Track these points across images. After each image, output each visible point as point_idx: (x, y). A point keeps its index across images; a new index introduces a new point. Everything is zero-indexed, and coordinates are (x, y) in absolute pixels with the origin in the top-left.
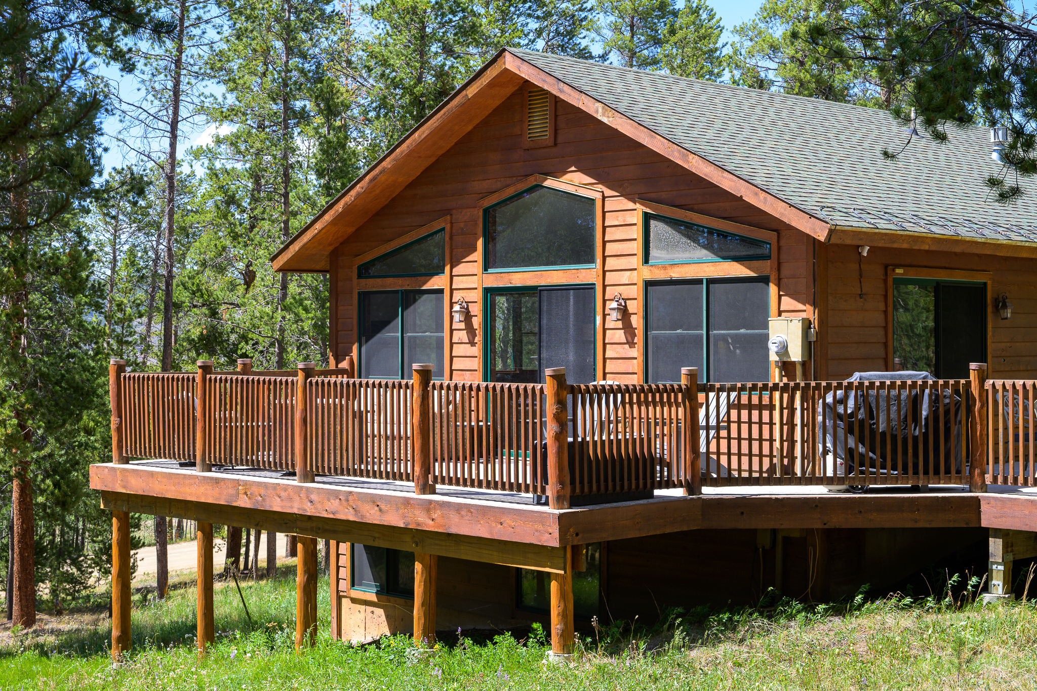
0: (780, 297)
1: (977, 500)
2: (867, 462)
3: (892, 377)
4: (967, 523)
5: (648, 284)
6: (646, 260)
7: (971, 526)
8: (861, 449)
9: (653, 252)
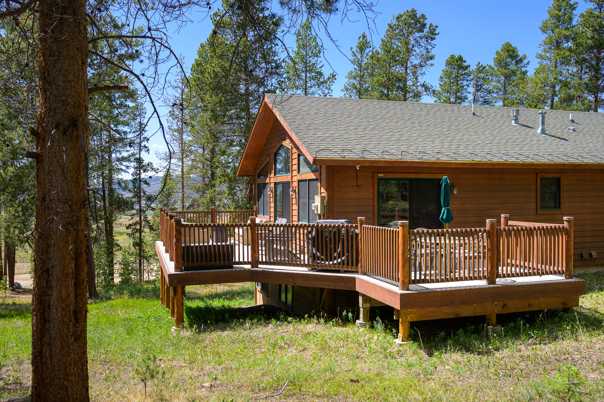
0: (321, 187)
1: (354, 279)
2: (320, 259)
3: (330, 222)
4: (350, 288)
5: (299, 181)
6: (299, 172)
7: (352, 290)
8: (318, 254)
9: (301, 169)
